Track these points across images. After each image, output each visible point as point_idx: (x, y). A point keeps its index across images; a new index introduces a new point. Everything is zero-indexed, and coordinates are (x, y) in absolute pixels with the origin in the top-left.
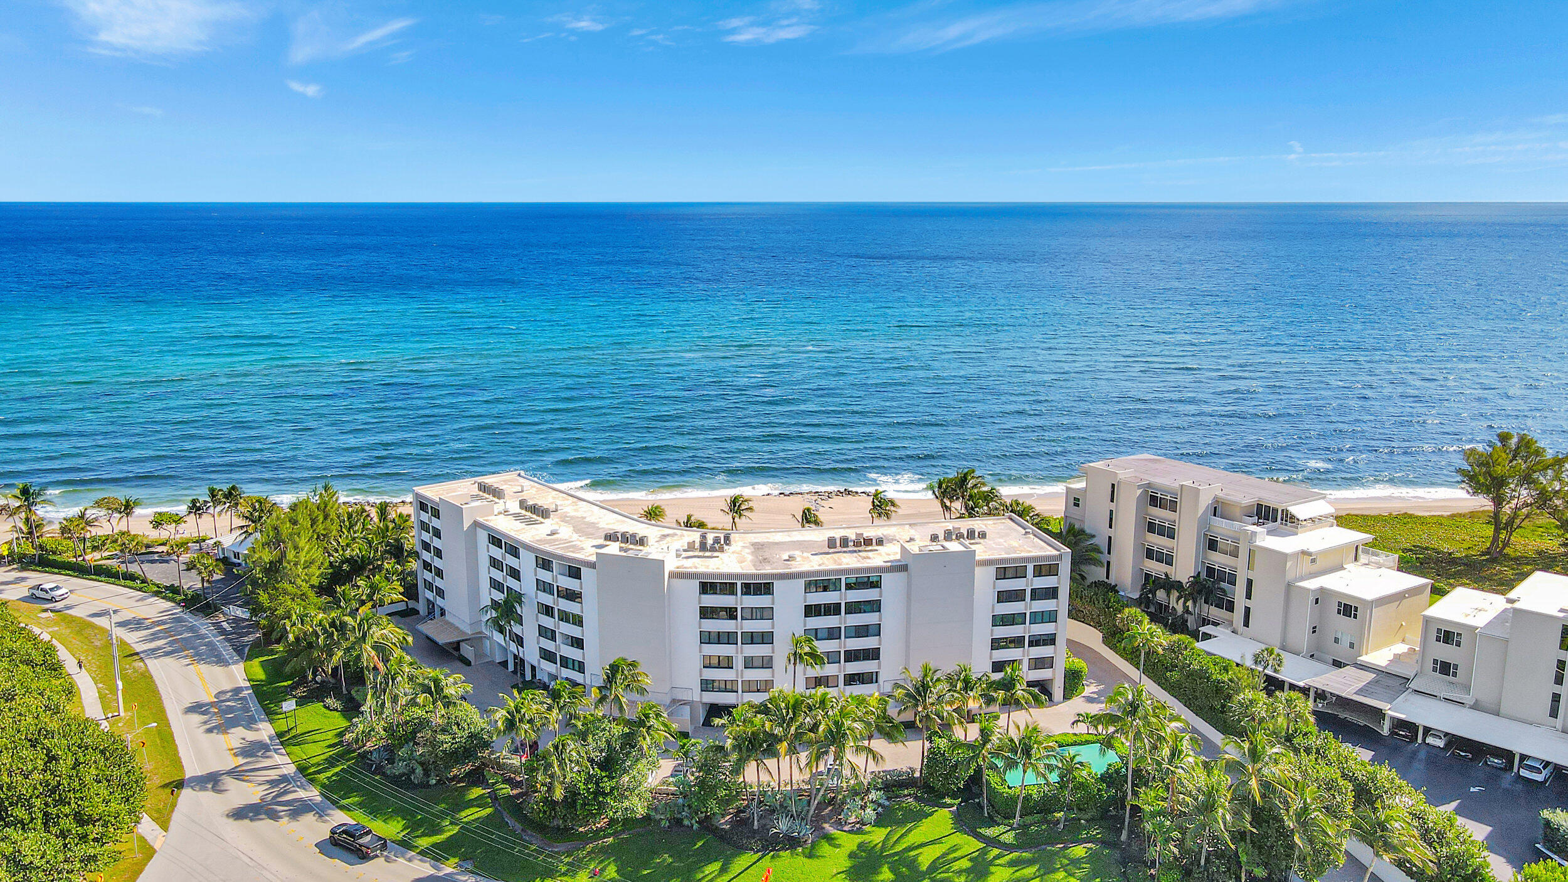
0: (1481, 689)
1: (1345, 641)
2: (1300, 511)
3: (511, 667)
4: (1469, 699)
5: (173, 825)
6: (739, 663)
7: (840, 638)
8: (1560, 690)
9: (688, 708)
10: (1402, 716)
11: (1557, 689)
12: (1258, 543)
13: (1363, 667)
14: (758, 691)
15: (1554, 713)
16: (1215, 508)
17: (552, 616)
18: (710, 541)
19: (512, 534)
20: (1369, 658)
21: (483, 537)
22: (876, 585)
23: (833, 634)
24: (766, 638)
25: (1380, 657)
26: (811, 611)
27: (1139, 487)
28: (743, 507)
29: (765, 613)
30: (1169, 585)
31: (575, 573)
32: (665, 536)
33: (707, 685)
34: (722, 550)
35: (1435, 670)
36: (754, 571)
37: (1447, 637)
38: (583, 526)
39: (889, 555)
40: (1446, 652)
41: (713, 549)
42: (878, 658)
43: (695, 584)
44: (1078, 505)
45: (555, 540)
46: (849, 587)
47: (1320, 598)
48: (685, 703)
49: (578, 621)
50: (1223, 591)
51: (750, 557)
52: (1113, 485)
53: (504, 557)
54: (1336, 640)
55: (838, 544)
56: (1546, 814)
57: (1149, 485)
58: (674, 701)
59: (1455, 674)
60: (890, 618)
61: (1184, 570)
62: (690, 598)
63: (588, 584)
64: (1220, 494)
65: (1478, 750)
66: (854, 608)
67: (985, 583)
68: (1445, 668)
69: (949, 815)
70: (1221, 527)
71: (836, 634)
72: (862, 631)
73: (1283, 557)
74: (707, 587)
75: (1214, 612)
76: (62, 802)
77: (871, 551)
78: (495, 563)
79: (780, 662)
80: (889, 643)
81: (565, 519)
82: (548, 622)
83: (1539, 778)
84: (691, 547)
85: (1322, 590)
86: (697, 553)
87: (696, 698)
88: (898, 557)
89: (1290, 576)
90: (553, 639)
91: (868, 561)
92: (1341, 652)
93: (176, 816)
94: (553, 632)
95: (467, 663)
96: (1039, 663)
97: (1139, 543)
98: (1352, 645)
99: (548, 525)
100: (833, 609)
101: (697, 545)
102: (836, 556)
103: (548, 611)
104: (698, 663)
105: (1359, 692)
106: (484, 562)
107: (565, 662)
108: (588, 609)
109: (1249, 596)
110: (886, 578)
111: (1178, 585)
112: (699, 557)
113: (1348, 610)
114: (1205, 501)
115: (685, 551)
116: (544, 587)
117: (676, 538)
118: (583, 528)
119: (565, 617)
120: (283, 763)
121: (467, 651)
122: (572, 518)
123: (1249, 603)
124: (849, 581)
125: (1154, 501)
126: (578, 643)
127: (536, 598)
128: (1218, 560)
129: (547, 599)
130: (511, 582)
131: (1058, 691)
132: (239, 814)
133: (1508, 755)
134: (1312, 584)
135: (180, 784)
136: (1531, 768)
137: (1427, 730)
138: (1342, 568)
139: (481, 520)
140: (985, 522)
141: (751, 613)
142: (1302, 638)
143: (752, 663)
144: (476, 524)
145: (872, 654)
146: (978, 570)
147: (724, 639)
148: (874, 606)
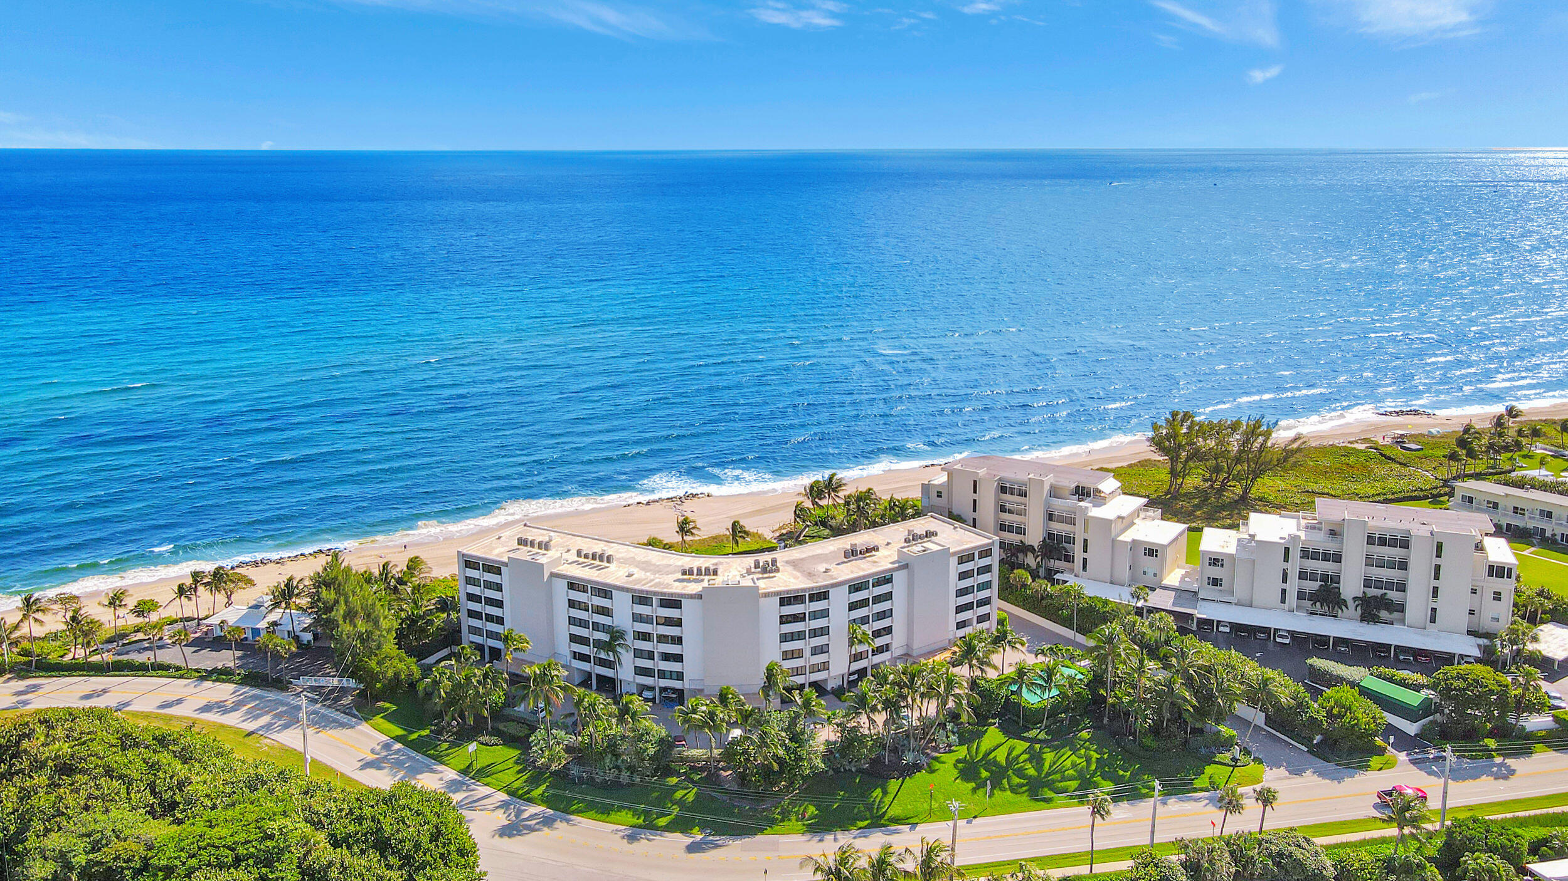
0: (1240, 592)
1: (1150, 573)
2: (1105, 488)
4: (1233, 600)
6: (807, 653)
7: (869, 622)
8: (1287, 586)
10: (1204, 616)
11: (1284, 586)
12: (1090, 514)
13: (1165, 588)
14: (819, 671)
15: (1283, 601)
16: (1053, 491)
17: (650, 640)
18: (761, 565)
20: (1167, 582)
21: (560, 586)
22: (889, 581)
23: (864, 620)
24: (824, 631)
25: (1173, 578)
26: (852, 607)
27: (996, 481)
29: (825, 614)
30: (1025, 549)
31: (675, 604)
35: (1209, 584)
36: (815, 585)
37: (1216, 561)
39: (885, 558)
40: (1215, 572)
41: (769, 572)
42: (891, 633)
44: (941, 497)
46: (874, 585)
47: (1133, 545)
49: (677, 640)
50: (1065, 548)
52: (975, 482)
54: (1145, 573)
55: (851, 555)
56: (1309, 661)
57: (1001, 479)
59: (1221, 585)
60: (898, 604)
61: (1034, 537)
62: (772, 612)
63: (689, 612)
64: (1054, 481)
65: (1252, 630)
66: (877, 600)
67: (951, 569)
68: (1215, 582)
70: (1058, 504)
71: (867, 620)
72: (882, 615)
73: (1108, 522)
74: (784, 601)
75: (1059, 564)
77: (874, 555)
79: (834, 646)
80: (898, 622)
82: (646, 646)
83: (1287, 641)
84: (752, 571)
85: (1134, 541)
86: (758, 575)
88: (894, 558)
89: (1111, 534)
90: (651, 658)
92: (1149, 579)
94: (651, 653)
96: (982, 619)
97: (997, 519)
98: (1155, 575)
99: (619, 568)
100: (865, 603)
101: (755, 569)
102: (853, 564)
103: (646, 637)
104: (779, 657)
105: (1173, 604)
106: (562, 606)
107: (663, 675)
108: (687, 630)
109: (1085, 551)
110: (896, 576)
111: (1031, 549)
112: (761, 578)
113: (1151, 552)
114: (1047, 488)
115: (748, 574)
116: (641, 618)
118: (652, 568)
119: (663, 639)
120: (489, 792)
123: (1085, 555)
124: (873, 581)
125: (1003, 490)
126: (677, 658)
127: (634, 628)
128: (1057, 527)
129: (646, 628)
130: (598, 618)
132: (505, 834)
133: (1266, 630)
134: (1125, 537)
136: (1281, 636)
137: (1217, 623)
138: (1136, 524)
139: (556, 570)
141: (815, 615)
142: (1124, 574)
143: (816, 651)
144: (552, 575)
145: (889, 630)
146: (951, 559)
147: (796, 636)
148: (889, 596)
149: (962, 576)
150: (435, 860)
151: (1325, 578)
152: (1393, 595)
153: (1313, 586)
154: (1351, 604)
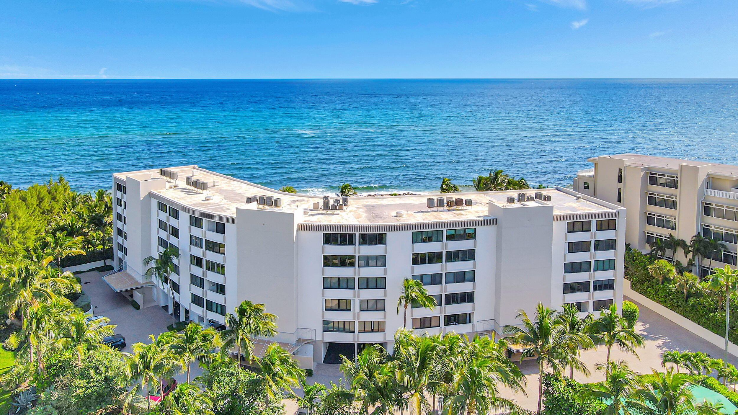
3: (171, 310)
6: (356, 306)
7: (441, 283)
9: (311, 347)
14: (373, 331)
16: (708, 182)
17: (201, 266)
18: (331, 202)
19: (176, 202)
21: (154, 204)
22: (472, 236)
23: (435, 279)
24: (379, 283)
26: (418, 259)
27: (641, 170)
30: (675, 243)
31: (220, 228)
32: (295, 201)
33: (328, 327)
34: (341, 209)
36: (368, 223)
38: (232, 195)
39: (477, 212)
41: (334, 208)
42: (472, 301)
43: (320, 235)
44: (588, 188)
45: (207, 204)
46: (450, 237)
48: (309, 342)
49: (220, 269)
50: (724, 247)
51: (364, 215)
52: (621, 170)
53: (168, 220)
55: (436, 205)
57: (648, 168)
58: (300, 341)
60: (483, 266)
61: (686, 231)
62: (315, 248)
63: (230, 237)
66: (453, 256)
67: (558, 237)
70: (714, 196)
71: (438, 279)
72: (460, 277)
74: (330, 238)
77: (462, 210)
78: (163, 225)
79: (392, 304)
80: (482, 287)
81: (221, 191)
82: (198, 272)
84: (316, 207)
86: (320, 212)
87: (319, 338)
88: (486, 213)
90: (202, 286)
91: (463, 216)
94: (202, 280)
95: (138, 307)
96: (602, 305)
97: (643, 212)
99: (205, 194)
100: (434, 258)
101: (321, 204)
102: (435, 213)
103: (198, 262)
104: (321, 306)
106: (155, 225)
107: (210, 306)
108: (229, 259)
110: (480, 230)
112: (322, 214)
114: (702, 177)
115: (311, 210)
116: (195, 241)
117: (303, 202)
118: (230, 196)
119: (212, 267)
121: (138, 297)
122: (225, 190)
124: (449, 233)
125: (652, 180)
126: (221, 289)
127: (190, 250)
128: (715, 222)
129: (198, 252)
130: (173, 240)
139: (154, 192)
141: (367, 261)
143: (367, 306)
144: (151, 195)
145: (468, 297)
146: (555, 224)
147: (343, 284)
148: (470, 255)
149: (574, 247)
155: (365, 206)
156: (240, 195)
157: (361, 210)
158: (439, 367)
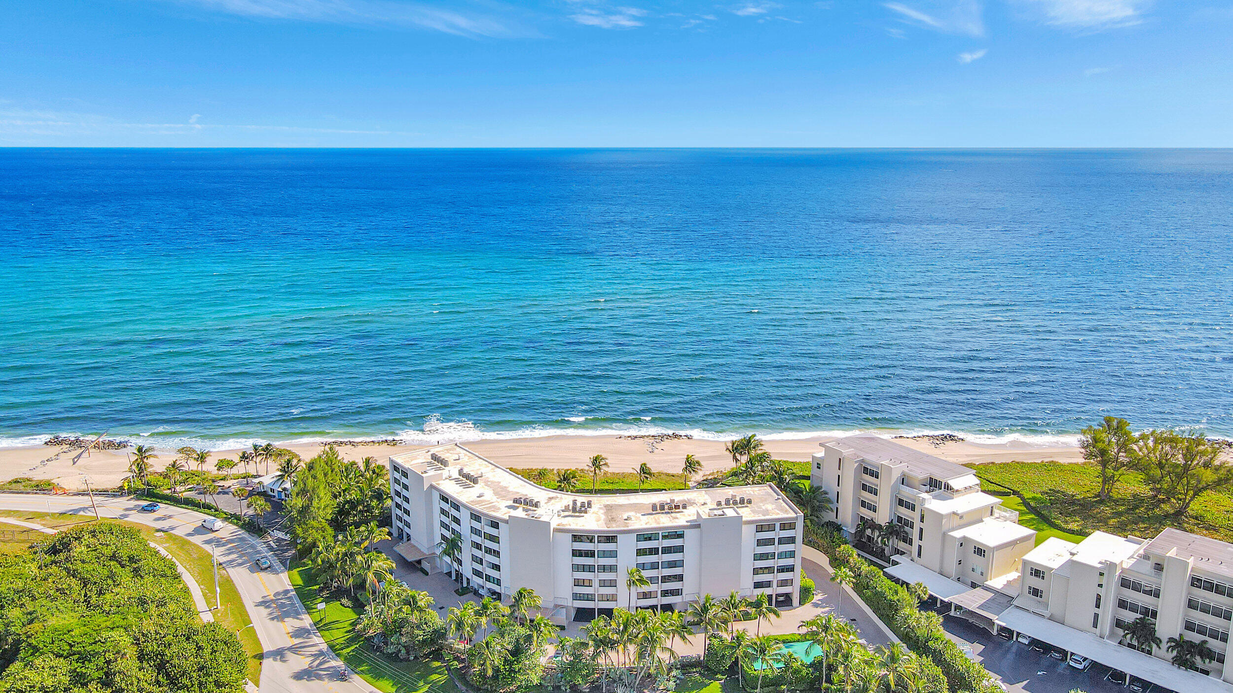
0: (1054, 607)
1: (979, 571)
2: (955, 483)
3: (454, 577)
4: (1047, 613)
5: (261, 683)
6: (596, 584)
7: (658, 568)
8: (1099, 611)
9: (564, 610)
10: (1004, 624)
11: (1097, 610)
12: (926, 504)
13: (988, 589)
14: (608, 600)
15: (1095, 625)
16: (903, 479)
17: (481, 549)
18: (579, 504)
19: (455, 495)
20: (991, 583)
21: (436, 496)
22: (681, 536)
23: (654, 566)
24: (612, 568)
25: (997, 582)
26: (640, 552)
27: (856, 462)
28: (601, 463)
29: (613, 554)
30: (874, 526)
31: (495, 525)
32: (551, 499)
33: (576, 597)
34: (586, 512)
35: (1029, 593)
36: (606, 529)
37: (1037, 573)
38: (499, 489)
39: (689, 515)
40: (1036, 582)
41: (580, 512)
42: (682, 581)
43: (569, 536)
44: (819, 468)
45: (482, 501)
46: (664, 537)
47: (963, 542)
49: (497, 554)
50: (906, 532)
51: (603, 517)
52: (840, 459)
53: (449, 510)
54: (973, 570)
55: (658, 508)
57: (863, 461)
58: (556, 606)
59: (1041, 596)
60: (689, 556)
61: (883, 517)
62: (566, 545)
63: (503, 532)
64: (906, 470)
65: (1048, 648)
66: (667, 550)
67: (749, 535)
68: (1036, 592)
69: (720, 686)
70: (906, 493)
71: (656, 566)
72: (672, 564)
73: (939, 517)
74: (577, 538)
75: (902, 546)
76: (208, 675)
77: (679, 512)
78: (443, 511)
79: (621, 583)
80: (688, 571)
81: (487, 483)
82: (479, 553)
83: (1080, 667)
84: (566, 509)
85: (964, 538)
86: (570, 513)
87: (570, 604)
88: (695, 518)
89: (944, 529)
90: (482, 564)
91: (676, 520)
92: (976, 577)
93: (262, 677)
94: (482, 560)
95: (426, 574)
96: (783, 583)
97: (856, 496)
98: (982, 574)
99: (478, 489)
100: (654, 551)
101: (571, 508)
102: (656, 516)
103: (478, 546)
104: (572, 583)
105: (981, 607)
106: (437, 511)
107: (489, 579)
108: (503, 547)
109: (921, 539)
110: (687, 533)
111: (880, 527)
112: (572, 516)
113: (980, 551)
114: (896, 475)
115: (563, 511)
116: (474, 531)
117: (558, 500)
118: (500, 491)
119: (489, 551)
120: (319, 642)
121: (426, 565)
122: (492, 482)
123: (921, 543)
124: (664, 534)
125: (866, 470)
126: (497, 567)
127: (471, 538)
128: (904, 512)
129: (478, 540)
130: (454, 525)
131: (796, 600)
132: (298, 676)
133: (1064, 653)
134: (958, 534)
135: (260, 657)
136: (1076, 661)
137: (1018, 634)
138: (982, 521)
139: (434, 483)
140: (754, 489)
141: (605, 554)
142: (952, 567)
143: (603, 583)
144: (433, 487)
145: (680, 578)
146: (744, 527)
147: (587, 568)
148: (680, 549)
149: (760, 543)
150: (193, 685)
151: (1146, 612)
152: (1214, 644)
153: (1130, 617)
154: (1164, 646)
155: (606, 506)
156: (505, 489)
157: (602, 511)
158: (635, 630)
